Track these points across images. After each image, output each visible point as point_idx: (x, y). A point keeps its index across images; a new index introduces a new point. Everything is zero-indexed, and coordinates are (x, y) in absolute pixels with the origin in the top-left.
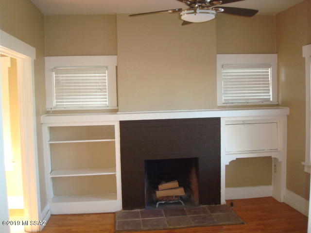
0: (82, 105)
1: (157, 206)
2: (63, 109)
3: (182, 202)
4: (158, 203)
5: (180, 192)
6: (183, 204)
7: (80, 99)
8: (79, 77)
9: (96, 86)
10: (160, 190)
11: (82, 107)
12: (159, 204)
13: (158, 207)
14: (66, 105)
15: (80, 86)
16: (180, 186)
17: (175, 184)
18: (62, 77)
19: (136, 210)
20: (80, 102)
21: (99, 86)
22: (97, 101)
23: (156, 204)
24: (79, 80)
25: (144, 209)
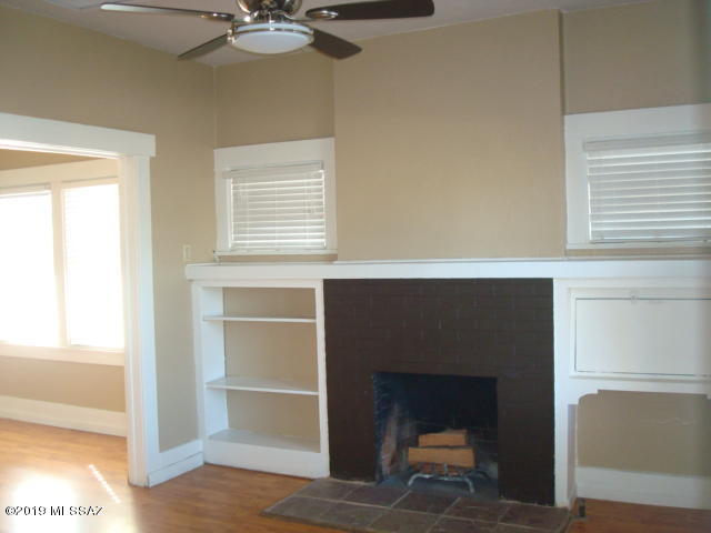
0: (280, 244)
1: (410, 483)
2: (245, 253)
3: (471, 484)
4: (414, 477)
5: (464, 457)
6: (472, 490)
7: (274, 232)
8: (273, 186)
9: (304, 204)
10: (421, 445)
11: (278, 250)
12: (417, 479)
13: (413, 484)
14: (250, 245)
15: (274, 205)
16: (468, 444)
17: (457, 437)
18: (244, 188)
19: (356, 483)
20: (274, 238)
21: (309, 204)
22: (305, 238)
23: (408, 477)
24: (273, 192)
25: (371, 484)
